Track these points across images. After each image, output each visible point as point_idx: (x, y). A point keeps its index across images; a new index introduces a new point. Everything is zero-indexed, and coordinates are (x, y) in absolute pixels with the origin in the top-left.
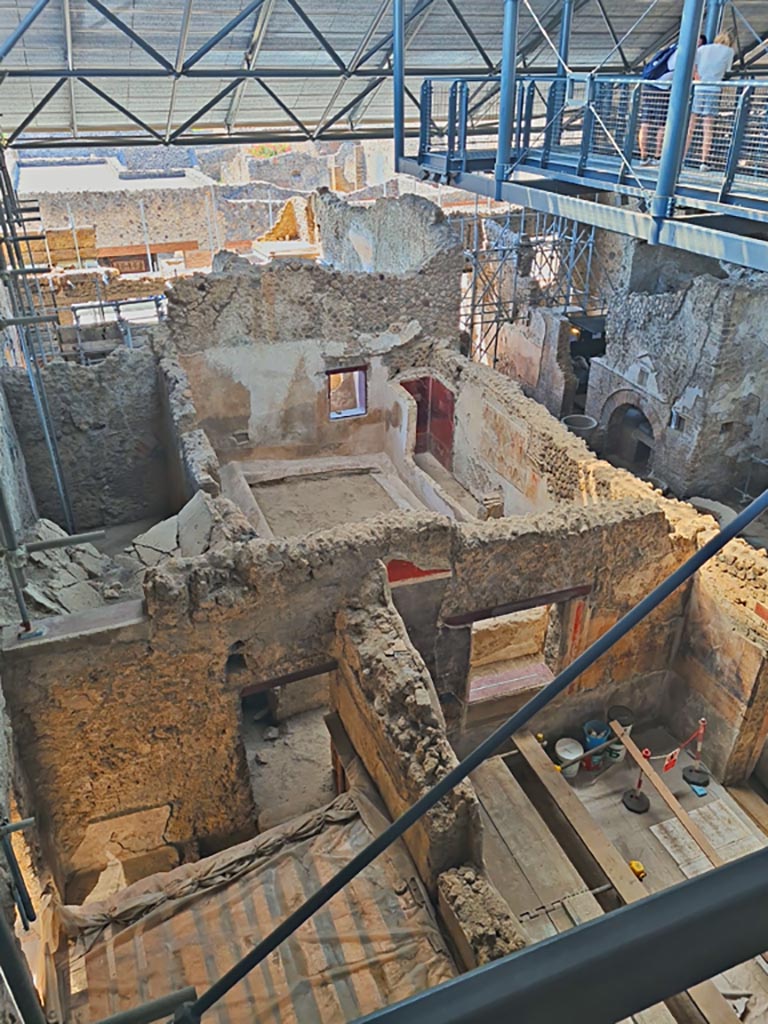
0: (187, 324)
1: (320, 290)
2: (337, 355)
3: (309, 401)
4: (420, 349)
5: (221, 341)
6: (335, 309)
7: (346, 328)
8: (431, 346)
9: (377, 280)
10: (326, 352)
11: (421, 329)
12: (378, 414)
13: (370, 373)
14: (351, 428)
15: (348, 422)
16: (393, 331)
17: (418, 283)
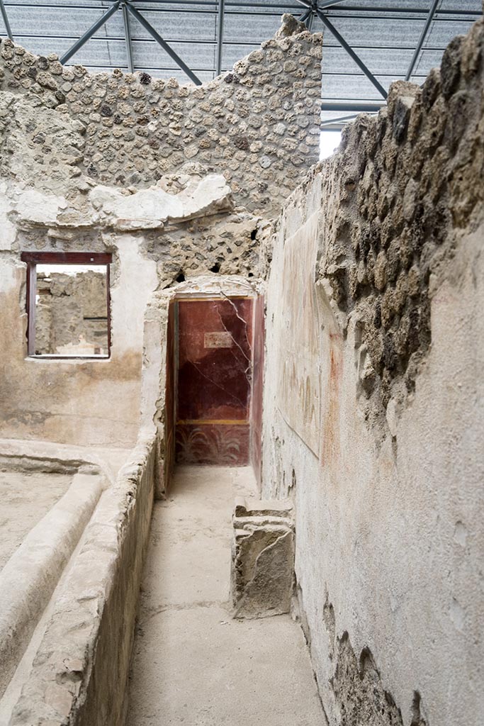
1: (12, 87)
8: (254, 234)
9: (134, 81)
10: (17, 209)
11: (227, 190)
12: (134, 362)
13: (116, 269)
14: (73, 382)
15: (66, 368)
16: (167, 188)
17: (224, 100)
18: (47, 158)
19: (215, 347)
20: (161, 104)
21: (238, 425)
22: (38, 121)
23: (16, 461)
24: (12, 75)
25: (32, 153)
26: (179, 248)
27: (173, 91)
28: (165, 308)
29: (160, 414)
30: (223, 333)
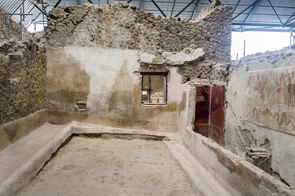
0: (55, 30)
1: (140, 22)
2: (149, 62)
3: (128, 89)
4: (204, 67)
5: (75, 43)
6: (148, 34)
7: (154, 46)
8: (211, 66)
9: (176, 20)
10: (141, 59)
11: (204, 53)
12: (174, 106)
13: (169, 77)
14: (156, 112)
15: (154, 107)
16: (186, 52)
17: (203, 26)
18: (150, 43)
19: (199, 101)
20: (184, 27)
21: (205, 125)
22: (147, 32)
23: (144, 136)
24: (139, 18)
25: (145, 42)
26: (188, 71)
27: (187, 23)
28: (195, 90)
29: (193, 122)
30: (201, 97)
